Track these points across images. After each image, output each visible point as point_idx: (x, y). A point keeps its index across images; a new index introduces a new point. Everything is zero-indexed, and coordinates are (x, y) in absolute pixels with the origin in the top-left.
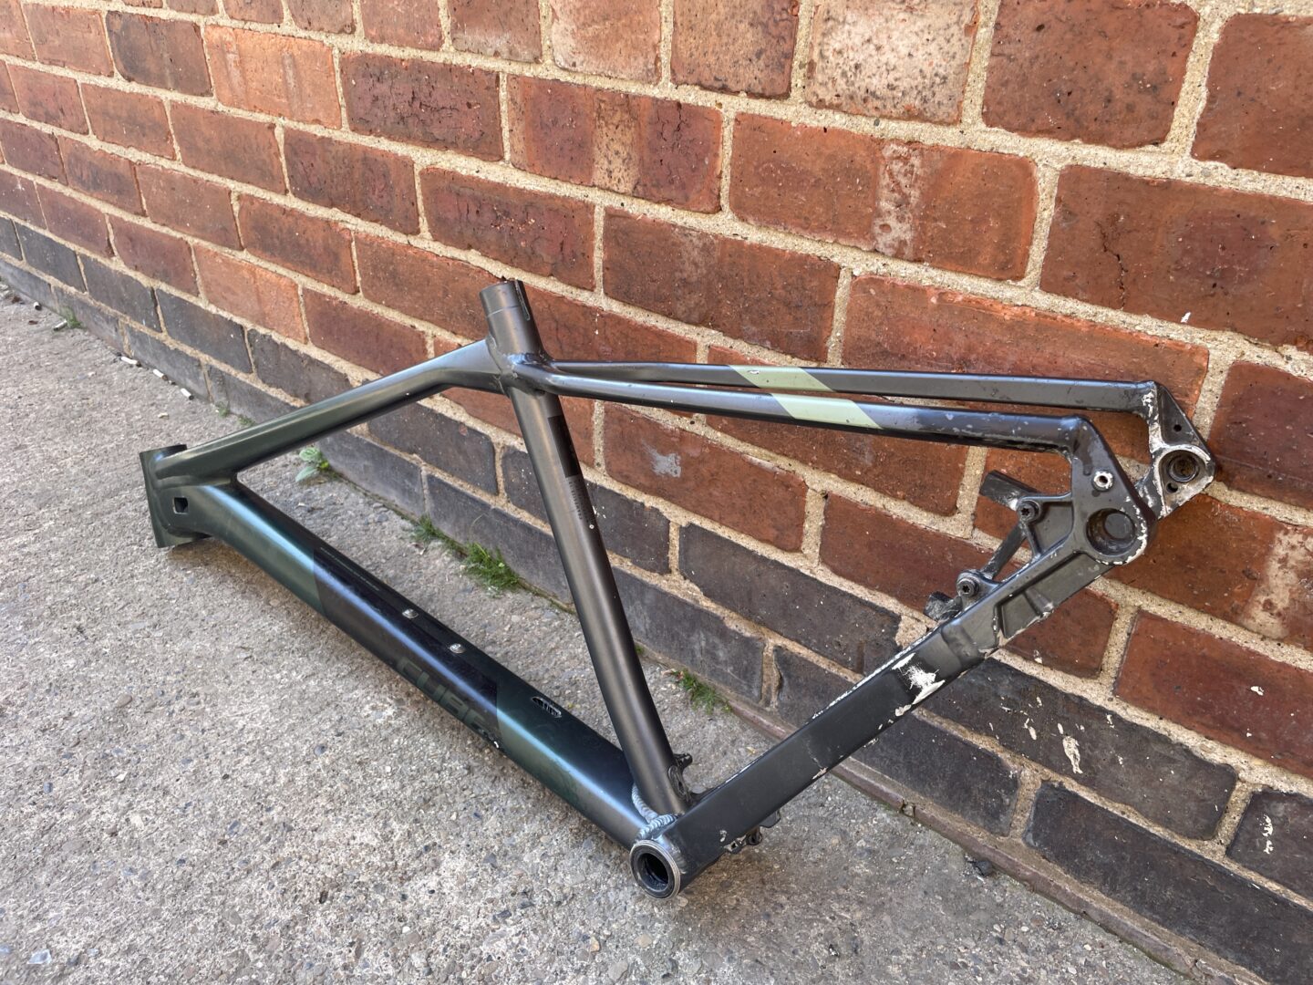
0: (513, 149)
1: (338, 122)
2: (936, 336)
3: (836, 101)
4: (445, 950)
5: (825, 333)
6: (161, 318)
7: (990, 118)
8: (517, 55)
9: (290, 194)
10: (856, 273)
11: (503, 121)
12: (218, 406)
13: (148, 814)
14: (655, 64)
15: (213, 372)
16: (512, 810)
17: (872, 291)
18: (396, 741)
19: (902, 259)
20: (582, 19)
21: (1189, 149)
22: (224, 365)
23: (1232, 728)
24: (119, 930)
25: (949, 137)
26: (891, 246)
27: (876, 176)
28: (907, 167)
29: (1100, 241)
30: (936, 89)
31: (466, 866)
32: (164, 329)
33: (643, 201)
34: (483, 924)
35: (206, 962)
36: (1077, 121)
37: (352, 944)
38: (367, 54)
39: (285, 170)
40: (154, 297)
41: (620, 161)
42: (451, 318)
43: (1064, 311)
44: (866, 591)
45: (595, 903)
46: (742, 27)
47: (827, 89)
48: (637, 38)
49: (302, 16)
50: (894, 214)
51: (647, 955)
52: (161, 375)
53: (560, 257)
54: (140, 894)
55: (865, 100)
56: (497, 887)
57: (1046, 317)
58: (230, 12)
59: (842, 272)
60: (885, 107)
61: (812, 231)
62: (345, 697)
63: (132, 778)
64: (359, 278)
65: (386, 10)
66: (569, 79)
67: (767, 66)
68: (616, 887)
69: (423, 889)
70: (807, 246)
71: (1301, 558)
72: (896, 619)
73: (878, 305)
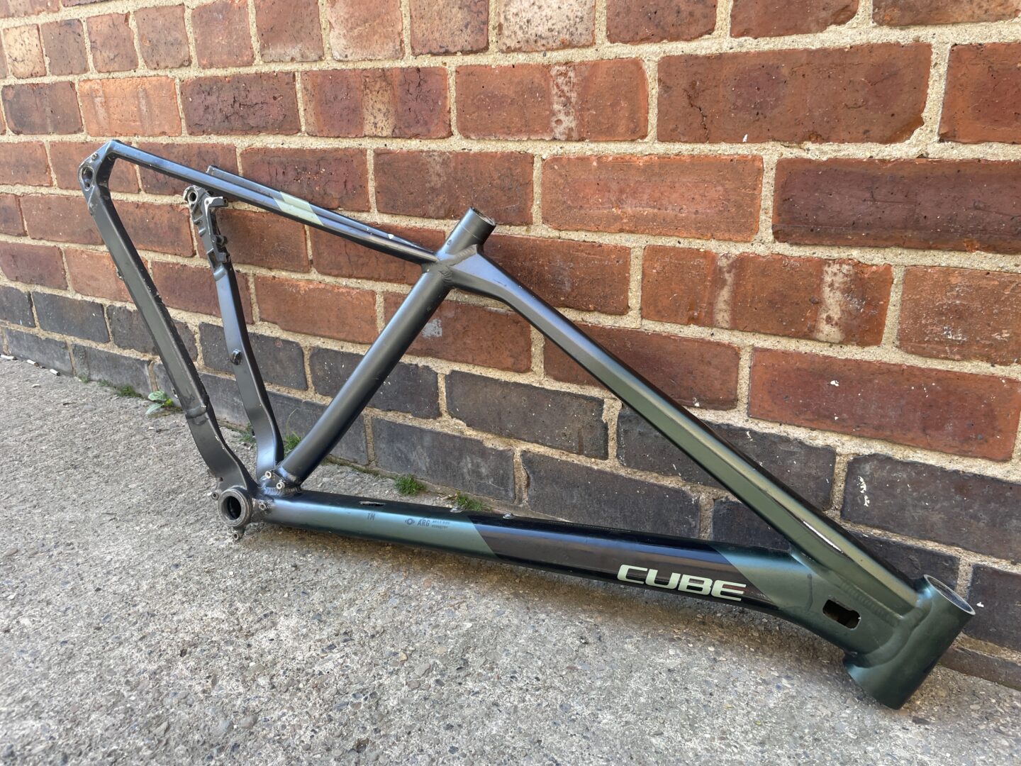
0: (307, 123)
1: (179, 131)
2: (600, 188)
3: (518, 46)
4: (284, 673)
5: (529, 203)
6: (35, 315)
7: (612, 38)
8: (307, 57)
9: (142, 192)
10: (544, 157)
11: (299, 105)
12: (80, 378)
13: (36, 617)
14: (401, 45)
15: (77, 349)
16: (332, 587)
17: (556, 167)
18: (236, 557)
19: (572, 141)
20: (350, 25)
21: (729, 33)
22: (87, 341)
23: (825, 416)
24: (13, 688)
25: (590, 55)
26: (564, 133)
27: (549, 89)
28: (567, 79)
29: (687, 101)
30: (578, 26)
31: (297, 622)
32: (37, 324)
33: (399, 140)
34: (314, 654)
35: (88, 701)
36: (663, 28)
37: (208, 677)
38: (200, 78)
39: (138, 174)
40: (30, 299)
41: (382, 115)
42: (266, 256)
43: (674, 152)
44: (578, 387)
45: (401, 633)
46: (454, 10)
47: (512, 40)
48: (387, 31)
49: (152, 61)
50: (563, 112)
51: (444, 658)
52: (33, 363)
53: (345, 192)
54: (31, 665)
55: (536, 42)
56: (324, 632)
57: (664, 158)
58: (98, 68)
59: (535, 159)
60: (548, 43)
61: (513, 135)
62: (193, 535)
63: (20, 597)
64: (195, 244)
65: (214, 44)
66: (344, 67)
67: (472, 32)
68: (417, 623)
69: (265, 639)
70: (512, 146)
71: (841, 280)
72: (600, 402)
73: (561, 176)
